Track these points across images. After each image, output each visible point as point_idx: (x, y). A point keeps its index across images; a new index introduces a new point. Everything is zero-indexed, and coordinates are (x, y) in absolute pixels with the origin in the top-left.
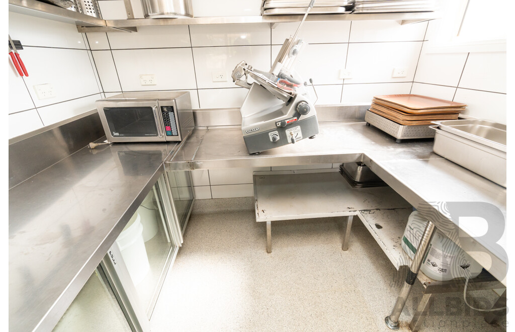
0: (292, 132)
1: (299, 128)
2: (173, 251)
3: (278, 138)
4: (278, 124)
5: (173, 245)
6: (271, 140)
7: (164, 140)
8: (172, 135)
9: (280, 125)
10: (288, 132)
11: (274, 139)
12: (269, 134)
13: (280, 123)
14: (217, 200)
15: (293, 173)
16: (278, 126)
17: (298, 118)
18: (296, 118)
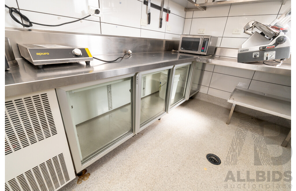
0: (269, 54)
1: (274, 52)
2: (184, 99)
3: (258, 56)
4: (261, 48)
5: (184, 97)
6: (253, 57)
7: (199, 53)
8: (203, 52)
9: (262, 49)
10: (265, 54)
11: (255, 56)
12: (253, 53)
13: (262, 48)
14: (209, 96)
15: (264, 95)
16: (260, 49)
17: (275, 47)
18: (274, 46)
